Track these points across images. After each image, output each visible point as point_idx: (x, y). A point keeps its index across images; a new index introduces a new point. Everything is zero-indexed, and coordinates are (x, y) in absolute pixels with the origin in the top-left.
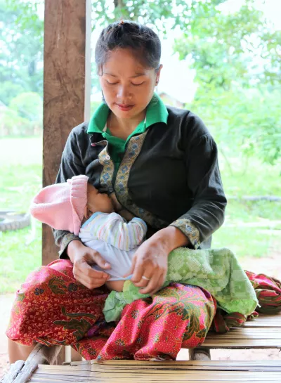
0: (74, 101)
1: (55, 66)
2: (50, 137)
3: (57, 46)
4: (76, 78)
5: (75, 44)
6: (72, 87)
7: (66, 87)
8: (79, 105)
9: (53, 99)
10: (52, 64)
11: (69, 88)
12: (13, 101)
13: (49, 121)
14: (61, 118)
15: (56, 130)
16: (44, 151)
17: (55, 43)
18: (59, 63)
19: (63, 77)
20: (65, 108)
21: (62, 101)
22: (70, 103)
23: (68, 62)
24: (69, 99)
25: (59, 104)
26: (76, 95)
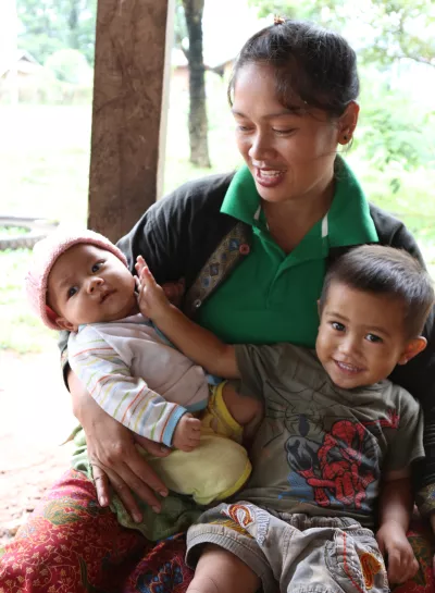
0: (143, 107)
1: (113, 46)
2: (101, 166)
3: (120, 13)
4: (149, 68)
5: (150, 11)
6: (142, 83)
7: (131, 83)
8: (152, 114)
9: (109, 103)
10: (109, 44)
11: (136, 84)
12: (48, 59)
13: (101, 140)
14: (120, 136)
15: (112, 154)
16: (90, 187)
17: (115, 8)
18: (122, 43)
19: (127, 66)
20: (129, 118)
21: (124, 106)
22: (137, 110)
23: (136, 41)
24: (136, 104)
25: (118, 111)
26: (148, 98)
